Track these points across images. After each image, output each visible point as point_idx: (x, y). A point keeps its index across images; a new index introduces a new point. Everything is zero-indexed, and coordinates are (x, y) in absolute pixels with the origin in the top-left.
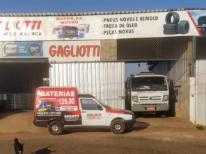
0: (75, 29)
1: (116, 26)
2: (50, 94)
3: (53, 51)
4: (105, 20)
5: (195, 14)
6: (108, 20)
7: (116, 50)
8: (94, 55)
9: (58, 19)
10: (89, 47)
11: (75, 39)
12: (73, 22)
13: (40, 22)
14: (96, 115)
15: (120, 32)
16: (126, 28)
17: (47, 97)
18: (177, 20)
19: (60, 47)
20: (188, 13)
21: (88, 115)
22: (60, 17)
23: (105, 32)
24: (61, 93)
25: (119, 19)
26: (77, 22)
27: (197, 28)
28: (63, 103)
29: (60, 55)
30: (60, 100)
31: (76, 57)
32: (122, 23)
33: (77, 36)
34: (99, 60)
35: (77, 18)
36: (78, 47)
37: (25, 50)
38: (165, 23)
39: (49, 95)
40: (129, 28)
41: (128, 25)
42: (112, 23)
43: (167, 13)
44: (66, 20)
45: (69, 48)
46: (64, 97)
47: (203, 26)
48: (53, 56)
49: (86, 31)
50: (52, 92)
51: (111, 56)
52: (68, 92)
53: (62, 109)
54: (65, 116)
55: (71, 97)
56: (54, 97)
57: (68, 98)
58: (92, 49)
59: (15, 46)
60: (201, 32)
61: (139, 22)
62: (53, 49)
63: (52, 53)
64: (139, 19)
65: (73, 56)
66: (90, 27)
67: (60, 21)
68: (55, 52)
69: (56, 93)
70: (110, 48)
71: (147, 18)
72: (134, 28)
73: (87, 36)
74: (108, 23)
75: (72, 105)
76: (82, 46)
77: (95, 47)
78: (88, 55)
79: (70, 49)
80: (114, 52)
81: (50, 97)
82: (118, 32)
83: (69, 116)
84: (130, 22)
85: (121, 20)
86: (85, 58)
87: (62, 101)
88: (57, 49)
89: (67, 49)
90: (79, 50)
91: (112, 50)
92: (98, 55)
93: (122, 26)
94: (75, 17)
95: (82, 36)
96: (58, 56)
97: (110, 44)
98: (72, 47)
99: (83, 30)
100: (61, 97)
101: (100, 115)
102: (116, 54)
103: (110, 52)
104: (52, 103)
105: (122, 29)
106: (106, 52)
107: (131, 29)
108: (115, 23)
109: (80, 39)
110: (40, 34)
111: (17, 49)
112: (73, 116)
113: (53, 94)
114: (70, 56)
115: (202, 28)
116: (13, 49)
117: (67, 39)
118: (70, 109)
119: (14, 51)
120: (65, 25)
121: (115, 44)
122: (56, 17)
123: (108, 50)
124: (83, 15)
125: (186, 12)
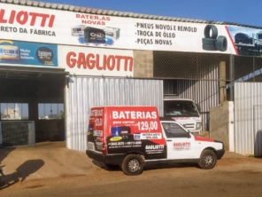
0: (101, 32)
1: (152, 34)
2: (125, 115)
3: (72, 60)
4: (138, 24)
5: (232, 30)
6: (142, 26)
7: (152, 65)
8: (126, 69)
9: (78, 16)
10: (119, 58)
11: (102, 45)
12: (99, 23)
13: (53, 17)
14: (184, 144)
15: (157, 42)
16: (162, 38)
17: (122, 119)
18: (215, 35)
19: (82, 55)
20: (226, 27)
21: (175, 145)
22: (81, 14)
23: (139, 40)
24: (139, 115)
25: (154, 26)
26: (104, 24)
27: (235, 46)
28: (143, 129)
29: (82, 66)
30: (139, 124)
31: (103, 70)
32: (159, 31)
33: (104, 42)
34: (132, 76)
35: (103, 18)
36: (105, 56)
37: (31, 55)
38: (204, 37)
39: (124, 117)
40: (166, 39)
41: (165, 35)
42: (147, 30)
43: (206, 25)
44: (89, 19)
45: (93, 57)
46: (144, 120)
47: (240, 44)
48: (72, 66)
49: (115, 36)
50: (127, 113)
51: (146, 71)
52: (148, 113)
53: (142, 137)
54: (147, 147)
55: (153, 120)
56: (130, 119)
57: (149, 120)
58: (122, 61)
59: (15, 48)
60: (238, 50)
61: (177, 32)
62: (72, 57)
63: (71, 62)
64: (177, 28)
65: (99, 68)
66: (121, 32)
67: (80, 20)
68: (74, 61)
69: (133, 113)
70: (145, 61)
71: (186, 29)
72: (172, 39)
73: (117, 43)
74: (143, 30)
75: (154, 131)
76: (111, 57)
77: (126, 58)
78: (118, 69)
79: (95, 59)
80: (150, 67)
81: (126, 120)
82: (154, 41)
83: (152, 147)
84: (167, 31)
85: (157, 27)
86: (115, 73)
87: (141, 126)
88: (77, 58)
89: (91, 59)
90: (106, 61)
91: (148, 64)
92: (131, 70)
93: (158, 34)
94: (100, 17)
95: (111, 42)
96: (79, 67)
97: (145, 56)
98: (98, 56)
99: (112, 35)
100: (140, 120)
101: (189, 144)
102: (152, 69)
103: (146, 66)
104: (128, 129)
105: (158, 38)
106: (141, 66)
107: (169, 39)
108: (150, 30)
109: (108, 46)
110: (54, 34)
111: (18, 52)
112: (157, 147)
113: (130, 115)
114: (95, 68)
115: (239, 46)
116: (12, 52)
117: (91, 44)
118: (152, 137)
119: (14, 56)
120: (88, 25)
121: (151, 57)
122: (75, 13)
123: (142, 63)
124: (112, 15)
125: (224, 26)
